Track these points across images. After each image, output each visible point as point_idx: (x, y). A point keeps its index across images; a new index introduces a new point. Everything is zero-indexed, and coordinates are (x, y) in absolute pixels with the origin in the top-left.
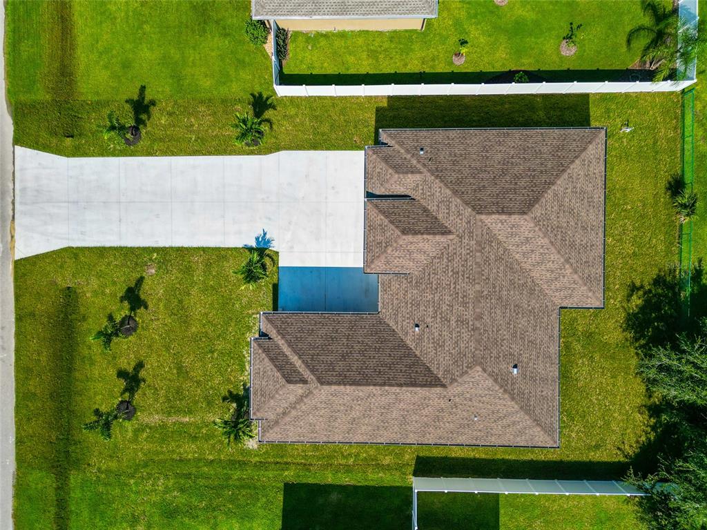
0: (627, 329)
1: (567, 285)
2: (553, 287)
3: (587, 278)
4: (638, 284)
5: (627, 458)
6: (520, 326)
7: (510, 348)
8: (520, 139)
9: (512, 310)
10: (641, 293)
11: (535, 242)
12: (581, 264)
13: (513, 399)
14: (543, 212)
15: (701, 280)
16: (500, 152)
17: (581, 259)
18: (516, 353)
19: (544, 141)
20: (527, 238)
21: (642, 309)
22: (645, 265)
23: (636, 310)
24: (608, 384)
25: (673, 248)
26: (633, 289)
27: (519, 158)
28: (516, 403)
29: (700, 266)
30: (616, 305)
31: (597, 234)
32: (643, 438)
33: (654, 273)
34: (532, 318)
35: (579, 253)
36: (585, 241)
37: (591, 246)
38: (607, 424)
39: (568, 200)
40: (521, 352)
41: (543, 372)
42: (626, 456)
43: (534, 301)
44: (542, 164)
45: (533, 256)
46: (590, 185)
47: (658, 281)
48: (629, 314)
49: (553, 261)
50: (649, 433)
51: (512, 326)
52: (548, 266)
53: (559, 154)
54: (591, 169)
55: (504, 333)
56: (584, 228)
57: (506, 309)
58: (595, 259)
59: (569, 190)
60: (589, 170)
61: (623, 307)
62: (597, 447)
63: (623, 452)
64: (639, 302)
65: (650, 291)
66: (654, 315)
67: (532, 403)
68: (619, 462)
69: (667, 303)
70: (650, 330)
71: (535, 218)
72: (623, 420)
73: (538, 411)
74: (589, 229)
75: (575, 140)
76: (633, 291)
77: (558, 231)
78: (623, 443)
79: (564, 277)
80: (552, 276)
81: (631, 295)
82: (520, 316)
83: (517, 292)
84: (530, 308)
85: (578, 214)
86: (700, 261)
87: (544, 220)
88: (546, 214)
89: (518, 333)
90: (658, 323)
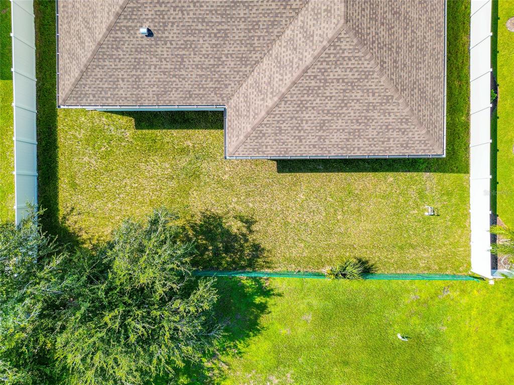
0: (204, 217)
1: (253, 107)
2: (250, 90)
3: (261, 131)
4: (254, 227)
5: (62, 219)
6: (201, 41)
7: (173, 23)
8: (434, 49)
9: (220, 27)
10: (244, 230)
11: (308, 47)
12: (278, 122)
13: (110, 29)
14: (346, 54)
15: (259, 296)
16: (420, 19)
17: (284, 122)
18: (167, 34)
19: (432, 78)
20: (312, 36)
21: (227, 233)
22: (275, 234)
23: (225, 226)
24: (143, 196)
25: (293, 266)
26: (249, 223)
27: (413, 40)
28: (105, 36)
29: (274, 294)
30: (231, 204)
31: (314, 146)
32: (85, 236)
33: (265, 244)
34: (212, 62)
35: (292, 118)
36: (306, 127)
37: (299, 137)
38: (101, 195)
39: (359, 97)
40: (169, 45)
41: (146, 82)
42: (64, 218)
43: (232, 65)
44: (405, 65)
45: (289, 52)
46: (375, 133)
47: (257, 249)
48: (220, 218)
49: (282, 80)
50: (91, 243)
51: (200, 27)
52: (276, 75)
53: (416, 91)
54: (395, 133)
55: (191, 13)
56: (322, 125)
57: (222, 15)
58: (283, 143)
59: (371, 99)
60: (394, 130)
61: (228, 212)
62: (74, 186)
63: (68, 214)
64: (234, 230)
65: (246, 241)
66: (221, 245)
67: (107, 63)
68: (58, 210)
69: (233, 259)
70: (204, 242)
71: (339, 39)
72: (104, 213)
73: (99, 72)
74: (320, 134)
75: (431, 115)
76: (246, 222)
77: (320, 80)
78: (79, 214)
79: (263, 99)
80: (264, 85)
81: (242, 221)
82: (214, 42)
83: (243, 34)
84: (224, 58)
85: (341, 114)
86: (280, 295)
87: (335, 55)
88: (343, 58)
89: (192, 39)
90: (211, 250)
